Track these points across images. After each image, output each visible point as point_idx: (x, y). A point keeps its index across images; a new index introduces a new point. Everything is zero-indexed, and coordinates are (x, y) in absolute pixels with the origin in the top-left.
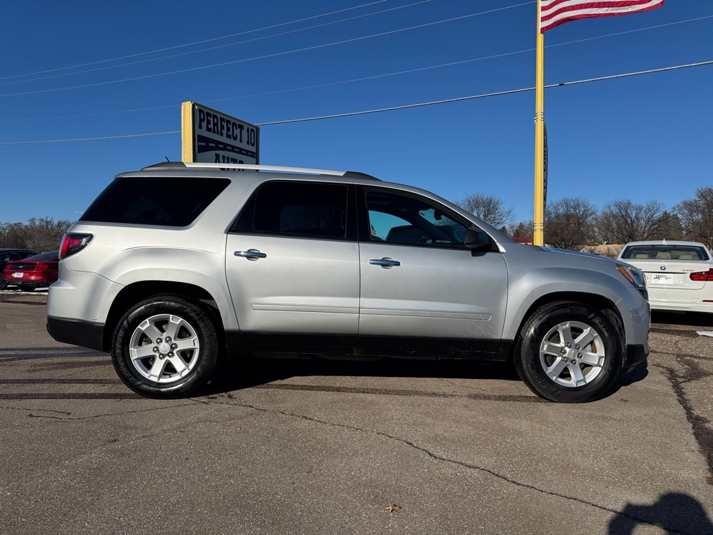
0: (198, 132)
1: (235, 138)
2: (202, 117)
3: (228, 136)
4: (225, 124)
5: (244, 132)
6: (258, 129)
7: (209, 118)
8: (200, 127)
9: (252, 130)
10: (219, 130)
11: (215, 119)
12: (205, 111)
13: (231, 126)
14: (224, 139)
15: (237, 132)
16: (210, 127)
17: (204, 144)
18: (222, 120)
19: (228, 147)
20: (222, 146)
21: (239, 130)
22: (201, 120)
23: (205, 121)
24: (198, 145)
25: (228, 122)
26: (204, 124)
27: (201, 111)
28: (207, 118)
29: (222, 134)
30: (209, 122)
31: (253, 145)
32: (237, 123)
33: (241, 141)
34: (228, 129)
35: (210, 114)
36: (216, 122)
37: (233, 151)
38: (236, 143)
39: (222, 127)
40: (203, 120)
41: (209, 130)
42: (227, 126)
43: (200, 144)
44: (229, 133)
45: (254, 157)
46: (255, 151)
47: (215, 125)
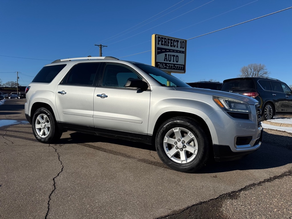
0: (158, 46)
1: (174, 46)
2: (159, 40)
3: (171, 46)
4: (170, 41)
5: (179, 44)
6: (186, 41)
7: (163, 40)
8: (158, 44)
9: (183, 42)
10: (167, 44)
11: (165, 40)
12: (161, 37)
13: (172, 42)
14: (169, 48)
15: (175, 44)
16: (163, 43)
17: (160, 51)
18: (169, 39)
19: (171, 51)
20: (168, 50)
21: (176, 43)
22: (159, 41)
23: (161, 41)
24: (157, 52)
25: (171, 40)
26: (160, 43)
27: (159, 37)
28: (162, 40)
29: (168, 46)
30: (162, 41)
31: (183, 48)
32: (176, 40)
33: (177, 47)
34: (171, 43)
35: (163, 38)
36: (165, 41)
37: (173, 52)
38: (175, 48)
39: (169, 43)
40: (160, 41)
41: (162, 44)
42: (171, 41)
43: (158, 51)
44: (172, 45)
45: (184, 53)
46: (184, 51)
47: (165, 42)
